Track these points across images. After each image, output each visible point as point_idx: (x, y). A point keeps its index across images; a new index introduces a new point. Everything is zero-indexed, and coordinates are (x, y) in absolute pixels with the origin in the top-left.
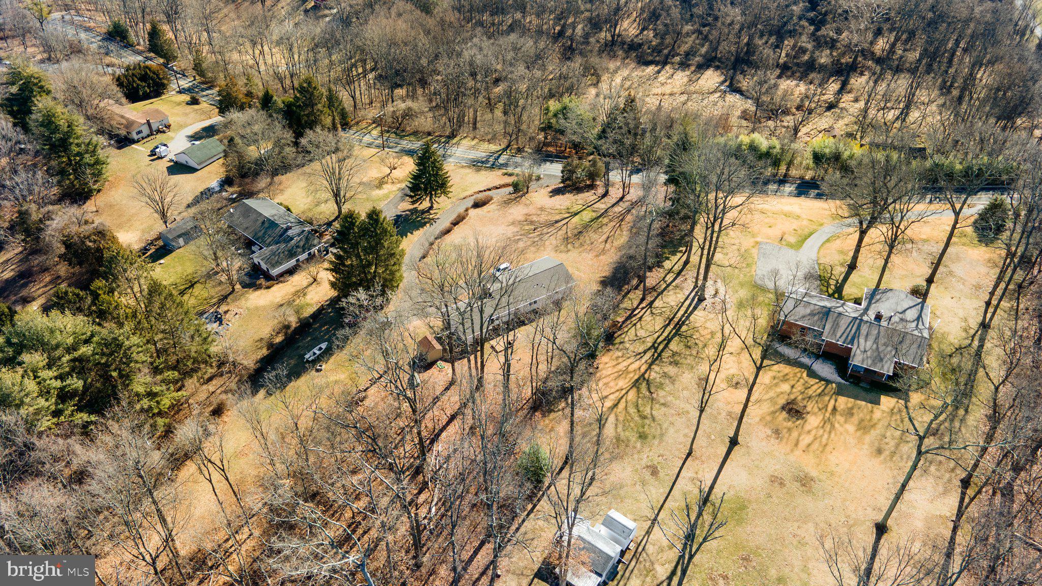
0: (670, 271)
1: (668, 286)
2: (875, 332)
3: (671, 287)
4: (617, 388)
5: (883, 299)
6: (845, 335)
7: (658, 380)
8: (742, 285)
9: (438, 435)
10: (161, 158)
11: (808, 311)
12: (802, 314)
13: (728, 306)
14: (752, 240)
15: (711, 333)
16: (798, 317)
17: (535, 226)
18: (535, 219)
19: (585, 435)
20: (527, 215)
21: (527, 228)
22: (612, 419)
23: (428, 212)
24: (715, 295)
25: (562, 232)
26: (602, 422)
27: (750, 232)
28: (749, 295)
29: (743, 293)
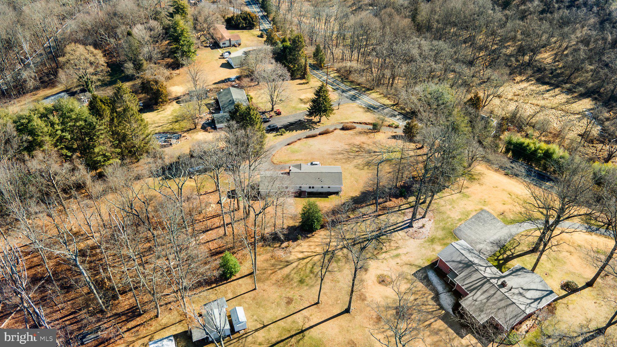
0: (409, 203)
1: (399, 210)
2: (492, 292)
3: (400, 212)
4: (313, 250)
5: (521, 276)
6: (471, 284)
7: (339, 257)
8: (444, 229)
9: (208, 231)
10: (224, 58)
11: (459, 259)
12: (453, 259)
13: (423, 237)
14: (480, 206)
15: (397, 247)
16: (449, 260)
17: (360, 150)
18: (365, 146)
19: (273, 265)
20: (363, 143)
21: (354, 149)
22: (294, 265)
23: (316, 123)
24: (421, 228)
25: (371, 158)
26: (288, 263)
27: (485, 202)
28: (443, 236)
29: (440, 234)
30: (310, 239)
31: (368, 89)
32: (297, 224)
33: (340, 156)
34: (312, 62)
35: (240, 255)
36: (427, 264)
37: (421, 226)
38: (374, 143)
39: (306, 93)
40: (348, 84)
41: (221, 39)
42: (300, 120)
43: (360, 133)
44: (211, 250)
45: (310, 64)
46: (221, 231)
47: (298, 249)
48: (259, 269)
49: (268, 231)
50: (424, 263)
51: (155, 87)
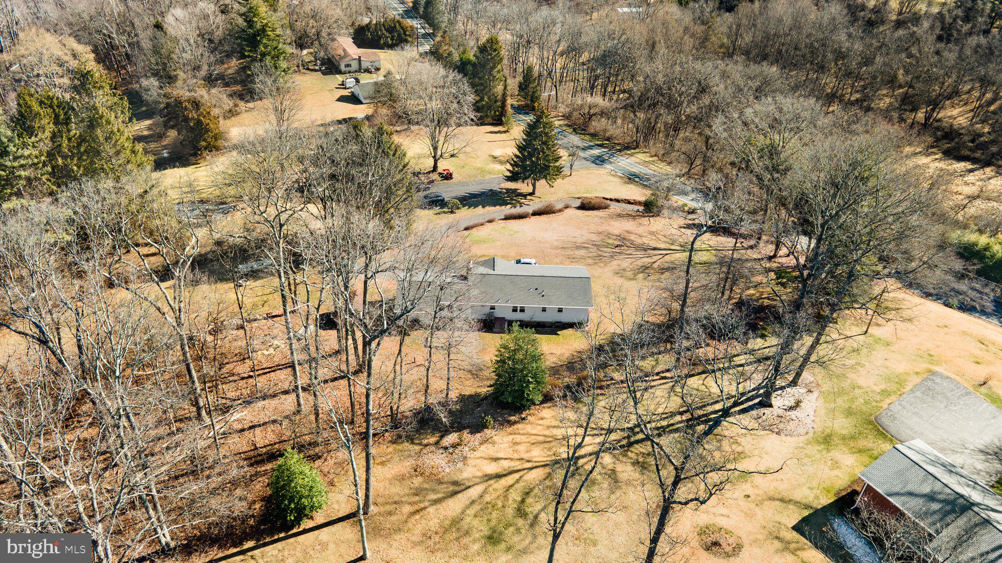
3: (732, 371)
11: (926, 489)
12: (910, 487)
13: (802, 431)
14: (923, 366)
15: (739, 453)
16: (896, 489)
17: (622, 244)
18: (632, 237)
19: (417, 492)
20: (628, 232)
21: (610, 241)
22: (475, 492)
23: (525, 196)
24: (791, 408)
25: (649, 260)
26: (458, 488)
27: (931, 355)
28: (852, 430)
29: (842, 425)
30: (516, 427)
31: (628, 148)
32: (484, 390)
33: (582, 252)
34: (515, 103)
35: (331, 462)
36: (826, 500)
37: (792, 403)
38: (652, 233)
39: (504, 147)
40: (587, 137)
41: (342, 58)
42: (491, 190)
43: (619, 216)
44: (256, 449)
45: (512, 105)
46: (289, 402)
47: (486, 450)
48: (380, 500)
49: (409, 404)
50: (817, 498)
51: (193, 115)
